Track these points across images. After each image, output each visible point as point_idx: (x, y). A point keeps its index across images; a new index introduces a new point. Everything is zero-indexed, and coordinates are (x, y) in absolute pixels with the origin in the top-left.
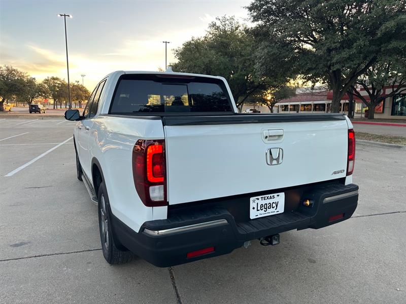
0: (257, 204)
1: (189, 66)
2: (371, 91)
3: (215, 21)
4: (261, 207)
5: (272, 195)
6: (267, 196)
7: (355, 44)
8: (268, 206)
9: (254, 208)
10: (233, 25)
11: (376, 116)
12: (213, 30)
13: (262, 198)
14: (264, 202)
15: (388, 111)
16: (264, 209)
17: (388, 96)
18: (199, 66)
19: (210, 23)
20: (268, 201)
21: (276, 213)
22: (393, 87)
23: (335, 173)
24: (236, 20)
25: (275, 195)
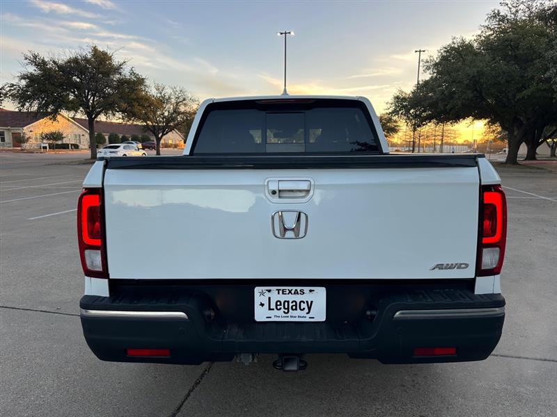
0: (269, 298)
3: (498, 7)
4: (277, 305)
5: (299, 289)
6: (290, 288)
8: (291, 305)
9: (262, 305)
13: (279, 290)
14: (282, 298)
16: (283, 310)
19: (490, 12)
20: (291, 298)
21: (307, 320)
23: (440, 267)
25: (306, 289)
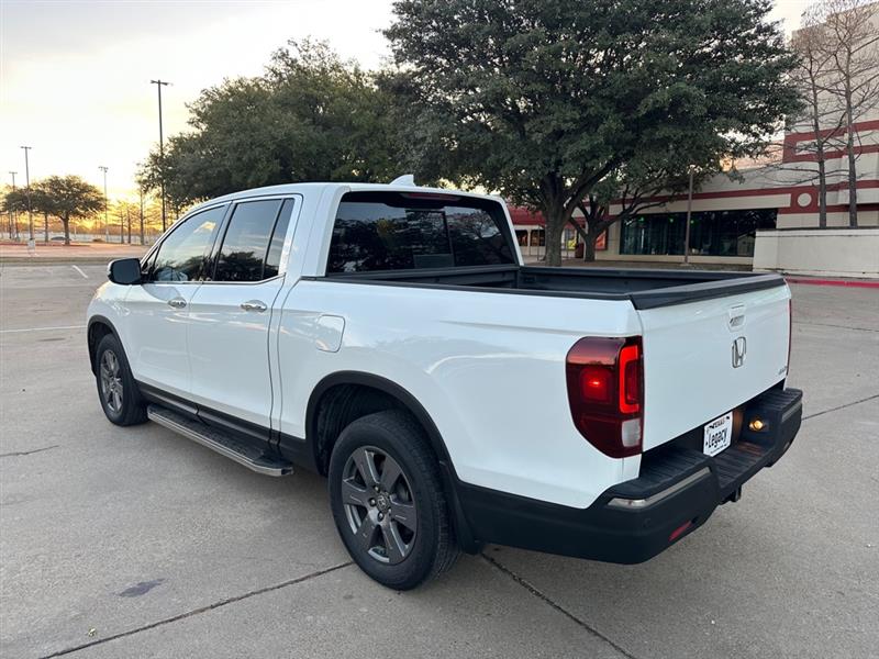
0: (710, 435)
1: (238, 145)
2: (588, 209)
3: (286, 47)
4: (712, 441)
7: (601, 127)
8: (718, 437)
9: (707, 443)
10: (326, 60)
11: (597, 256)
12: (281, 66)
13: (714, 424)
14: (715, 431)
15: (614, 245)
16: (715, 443)
17: (615, 218)
18: (261, 145)
19: (276, 50)
20: (718, 430)
21: (724, 448)
22: (623, 202)
24: (332, 51)
